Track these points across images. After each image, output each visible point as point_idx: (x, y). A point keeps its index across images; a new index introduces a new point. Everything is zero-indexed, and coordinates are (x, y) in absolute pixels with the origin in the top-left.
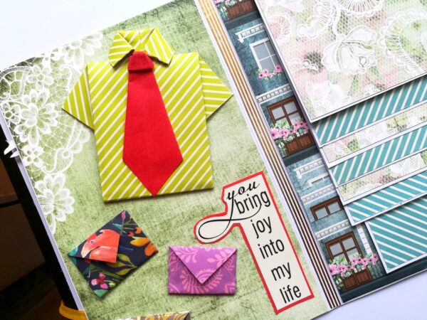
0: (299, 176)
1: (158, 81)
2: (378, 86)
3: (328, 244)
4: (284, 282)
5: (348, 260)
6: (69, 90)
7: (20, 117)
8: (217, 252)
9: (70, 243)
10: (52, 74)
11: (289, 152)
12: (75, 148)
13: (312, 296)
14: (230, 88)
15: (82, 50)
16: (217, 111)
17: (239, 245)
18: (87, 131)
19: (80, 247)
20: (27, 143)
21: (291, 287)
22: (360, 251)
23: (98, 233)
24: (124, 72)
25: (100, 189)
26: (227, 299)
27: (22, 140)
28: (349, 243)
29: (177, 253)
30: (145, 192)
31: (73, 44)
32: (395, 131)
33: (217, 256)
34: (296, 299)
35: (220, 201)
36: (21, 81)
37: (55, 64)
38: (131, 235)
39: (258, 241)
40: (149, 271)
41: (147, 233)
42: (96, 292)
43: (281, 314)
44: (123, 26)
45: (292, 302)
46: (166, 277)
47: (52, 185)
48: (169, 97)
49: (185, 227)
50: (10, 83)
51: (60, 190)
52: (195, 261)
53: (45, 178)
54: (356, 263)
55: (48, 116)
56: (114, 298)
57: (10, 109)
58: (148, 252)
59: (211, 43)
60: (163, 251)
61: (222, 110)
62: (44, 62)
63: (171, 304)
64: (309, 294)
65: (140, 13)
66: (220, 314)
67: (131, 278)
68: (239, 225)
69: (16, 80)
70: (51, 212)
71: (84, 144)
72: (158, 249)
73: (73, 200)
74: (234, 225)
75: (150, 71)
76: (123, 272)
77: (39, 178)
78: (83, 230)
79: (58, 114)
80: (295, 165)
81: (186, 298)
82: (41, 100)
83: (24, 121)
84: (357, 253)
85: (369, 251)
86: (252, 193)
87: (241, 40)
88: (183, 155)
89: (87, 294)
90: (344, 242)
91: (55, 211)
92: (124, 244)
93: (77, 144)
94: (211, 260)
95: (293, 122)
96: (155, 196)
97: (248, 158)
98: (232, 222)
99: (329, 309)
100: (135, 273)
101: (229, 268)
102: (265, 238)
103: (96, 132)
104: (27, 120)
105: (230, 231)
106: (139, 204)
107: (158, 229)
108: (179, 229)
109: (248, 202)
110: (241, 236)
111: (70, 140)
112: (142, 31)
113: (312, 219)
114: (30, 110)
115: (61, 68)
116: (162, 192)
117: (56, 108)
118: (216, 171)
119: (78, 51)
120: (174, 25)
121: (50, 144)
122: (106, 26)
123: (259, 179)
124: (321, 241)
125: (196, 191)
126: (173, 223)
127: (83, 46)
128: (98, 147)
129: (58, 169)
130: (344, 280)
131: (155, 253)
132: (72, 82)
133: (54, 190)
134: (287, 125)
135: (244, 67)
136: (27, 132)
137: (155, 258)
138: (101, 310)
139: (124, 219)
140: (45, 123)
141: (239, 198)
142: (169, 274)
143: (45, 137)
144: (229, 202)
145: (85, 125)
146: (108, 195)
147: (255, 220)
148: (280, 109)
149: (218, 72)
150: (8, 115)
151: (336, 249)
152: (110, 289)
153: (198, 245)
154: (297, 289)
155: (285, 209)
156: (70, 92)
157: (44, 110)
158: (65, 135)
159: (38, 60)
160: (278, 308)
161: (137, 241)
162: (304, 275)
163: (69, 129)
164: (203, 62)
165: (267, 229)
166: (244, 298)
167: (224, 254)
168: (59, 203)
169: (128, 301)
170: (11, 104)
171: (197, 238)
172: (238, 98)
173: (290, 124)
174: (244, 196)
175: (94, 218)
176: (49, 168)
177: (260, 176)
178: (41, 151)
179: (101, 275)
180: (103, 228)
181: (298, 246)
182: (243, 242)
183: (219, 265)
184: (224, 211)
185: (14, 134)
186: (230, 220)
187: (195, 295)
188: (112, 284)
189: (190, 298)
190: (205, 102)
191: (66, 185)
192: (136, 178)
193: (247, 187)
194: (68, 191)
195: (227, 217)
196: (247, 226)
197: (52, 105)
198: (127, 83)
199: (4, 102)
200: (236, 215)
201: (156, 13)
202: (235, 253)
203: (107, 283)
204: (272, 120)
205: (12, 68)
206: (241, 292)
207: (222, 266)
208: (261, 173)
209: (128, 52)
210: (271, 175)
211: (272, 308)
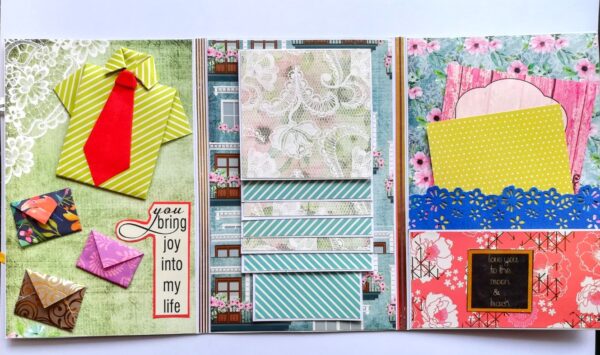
0: (218, 218)
1: (135, 99)
2: (305, 173)
3: (218, 280)
4: (170, 295)
5: (229, 299)
6: (65, 77)
7: (18, 82)
8: (127, 250)
9: (16, 195)
10: (57, 59)
11: (218, 196)
12: (50, 124)
13: (187, 316)
14: (192, 127)
15: (88, 50)
16: (175, 140)
17: (147, 252)
18: (65, 114)
19: (23, 202)
20: (14, 104)
21: (174, 302)
22: (240, 296)
23: (41, 197)
24: (112, 82)
25: (58, 164)
26: (120, 289)
27: (12, 101)
28: (234, 286)
29: (96, 238)
30: (90, 180)
31: (84, 42)
32: (305, 213)
33: (126, 253)
34: (174, 313)
35: (146, 212)
36: (30, 54)
37: (62, 52)
38: (67, 209)
39: (164, 255)
40: (69, 242)
41: (79, 212)
42: (21, 241)
43: (157, 319)
44: (128, 43)
45: (170, 313)
46: (79, 253)
47: (22, 145)
48: (139, 115)
49: (110, 221)
50: (20, 52)
51: (26, 152)
52: (106, 248)
53: (18, 138)
54: (234, 304)
55: (41, 90)
56: (33, 252)
57: (13, 72)
58: (74, 227)
59: (191, 86)
60: (86, 231)
61: (178, 142)
62: (54, 47)
63: (74, 275)
64: (186, 313)
65: (146, 39)
66: (109, 299)
67: (52, 242)
68: (153, 236)
69: (26, 51)
70: (11, 165)
71: (60, 125)
72: (83, 228)
73: (33, 164)
74: (150, 235)
75: (132, 89)
76: (48, 235)
77: (12, 136)
78: (31, 190)
79: (48, 91)
80: (218, 208)
81: (88, 275)
82: (40, 75)
83: (19, 86)
84: (237, 297)
85: (247, 299)
86: (175, 216)
87: (216, 94)
88: (132, 164)
89: (13, 240)
90: (231, 284)
91: (15, 167)
92: (57, 214)
93: (54, 122)
94: (119, 254)
95: (231, 174)
96: (96, 187)
97: (184, 187)
98: (149, 232)
99: (197, 332)
100: (58, 240)
101: (131, 266)
102: (170, 255)
103: (73, 119)
104: (22, 86)
105: (145, 238)
106: (83, 187)
107: (89, 213)
108: (105, 220)
109: (168, 222)
110: (152, 245)
111: (50, 116)
112: (141, 54)
113: (213, 255)
114: (27, 79)
115: (66, 57)
116: (104, 185)
117: (49, 87)
118: (153, 187)
119: (85, 48)
120: (168, 60)
121: (33, 112)
122: (114, 39)
123: (185, 208)
124: (213, 276)
125: (130, 196)
126: (103, 213)
127: (91, 47)
128: (69, 131)
129: (30, 135)
130: (219, 314)
131: (79, 230)
132: (69, 72)
133: (21, 150)
134: (225, 175)
135: (210, 115)
136: (18, 96)
137: (77, 234)
138: (18, 258)
139: (66, 194)
140: (35, 95)
141: (163, 216)
142: (84, 251)
143: (31, 106)
144: (154, 216)
145: (66, 109)
146: (62, 170)
147: (168, 237)
148: (225, 160)
149: (188, 111)
150: (9, 76)
151: (222, 286)
152: (32, 244)
153: (115, 239)
154: (178, 305)
155: (196, 239)
156: (65, 78)
157: (39, 84)
158: (47, 111)
159: (51, 43)
160: (157, 313)
161: (68, 216)
162: (188, 297)
163: (53, 108)
164: (178, 98)
165: (175, 248)
166: (133, 294)
167: (131, 253)
168: (20, 161)
169: (42, 259)
170: (15, 69)
171: (116, 233)
172: (195, 137)
173: (228, 175)
174: (167, 216)
175: (43, 184)
176: (24, 131)
177: (187, 206)
178: (23, 115)
179: (30, 230)
180: (46, 195)
181: (194, 272)
182: (151, 251)
183: (124, 260)
184: (146, 221)
185: (8, 93)
186: (148, 230)
187: (96, 275)
188: (35, 240)
189: (92, 277)
190: (166, 129)
191: (31, 150)
192: (88, 167)
193: (172, 210)
194: (32, 155)
195: (147, 226)
196: (160, 240)
197: (47, 83)
198: (110, 91)
199: (10, 65)
200: (155, 228)
201: (158, 44)
202: (141, 256)
203: (32, 239)
204: (215, 166)
205: (27, 41)
206: (133, 288)
207: (126, 261)
208: (189, 203)
209: (120, 68)
210: (196, 209)
211: (152, 312)
